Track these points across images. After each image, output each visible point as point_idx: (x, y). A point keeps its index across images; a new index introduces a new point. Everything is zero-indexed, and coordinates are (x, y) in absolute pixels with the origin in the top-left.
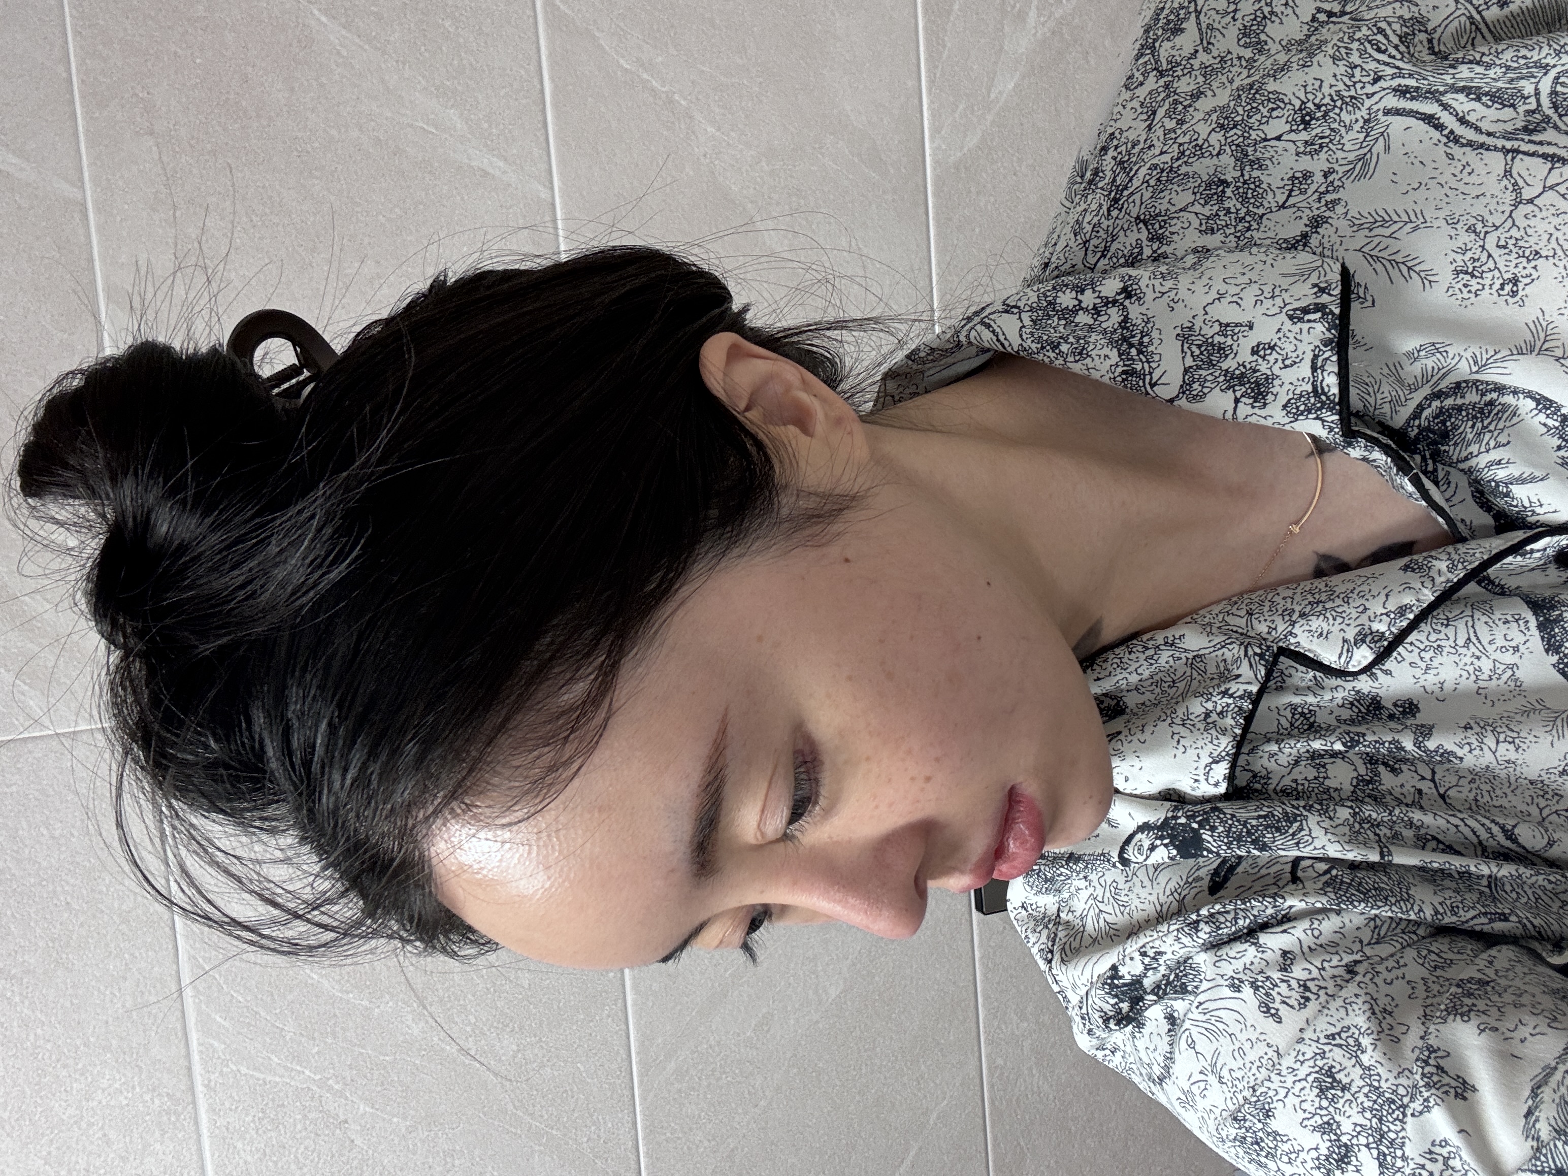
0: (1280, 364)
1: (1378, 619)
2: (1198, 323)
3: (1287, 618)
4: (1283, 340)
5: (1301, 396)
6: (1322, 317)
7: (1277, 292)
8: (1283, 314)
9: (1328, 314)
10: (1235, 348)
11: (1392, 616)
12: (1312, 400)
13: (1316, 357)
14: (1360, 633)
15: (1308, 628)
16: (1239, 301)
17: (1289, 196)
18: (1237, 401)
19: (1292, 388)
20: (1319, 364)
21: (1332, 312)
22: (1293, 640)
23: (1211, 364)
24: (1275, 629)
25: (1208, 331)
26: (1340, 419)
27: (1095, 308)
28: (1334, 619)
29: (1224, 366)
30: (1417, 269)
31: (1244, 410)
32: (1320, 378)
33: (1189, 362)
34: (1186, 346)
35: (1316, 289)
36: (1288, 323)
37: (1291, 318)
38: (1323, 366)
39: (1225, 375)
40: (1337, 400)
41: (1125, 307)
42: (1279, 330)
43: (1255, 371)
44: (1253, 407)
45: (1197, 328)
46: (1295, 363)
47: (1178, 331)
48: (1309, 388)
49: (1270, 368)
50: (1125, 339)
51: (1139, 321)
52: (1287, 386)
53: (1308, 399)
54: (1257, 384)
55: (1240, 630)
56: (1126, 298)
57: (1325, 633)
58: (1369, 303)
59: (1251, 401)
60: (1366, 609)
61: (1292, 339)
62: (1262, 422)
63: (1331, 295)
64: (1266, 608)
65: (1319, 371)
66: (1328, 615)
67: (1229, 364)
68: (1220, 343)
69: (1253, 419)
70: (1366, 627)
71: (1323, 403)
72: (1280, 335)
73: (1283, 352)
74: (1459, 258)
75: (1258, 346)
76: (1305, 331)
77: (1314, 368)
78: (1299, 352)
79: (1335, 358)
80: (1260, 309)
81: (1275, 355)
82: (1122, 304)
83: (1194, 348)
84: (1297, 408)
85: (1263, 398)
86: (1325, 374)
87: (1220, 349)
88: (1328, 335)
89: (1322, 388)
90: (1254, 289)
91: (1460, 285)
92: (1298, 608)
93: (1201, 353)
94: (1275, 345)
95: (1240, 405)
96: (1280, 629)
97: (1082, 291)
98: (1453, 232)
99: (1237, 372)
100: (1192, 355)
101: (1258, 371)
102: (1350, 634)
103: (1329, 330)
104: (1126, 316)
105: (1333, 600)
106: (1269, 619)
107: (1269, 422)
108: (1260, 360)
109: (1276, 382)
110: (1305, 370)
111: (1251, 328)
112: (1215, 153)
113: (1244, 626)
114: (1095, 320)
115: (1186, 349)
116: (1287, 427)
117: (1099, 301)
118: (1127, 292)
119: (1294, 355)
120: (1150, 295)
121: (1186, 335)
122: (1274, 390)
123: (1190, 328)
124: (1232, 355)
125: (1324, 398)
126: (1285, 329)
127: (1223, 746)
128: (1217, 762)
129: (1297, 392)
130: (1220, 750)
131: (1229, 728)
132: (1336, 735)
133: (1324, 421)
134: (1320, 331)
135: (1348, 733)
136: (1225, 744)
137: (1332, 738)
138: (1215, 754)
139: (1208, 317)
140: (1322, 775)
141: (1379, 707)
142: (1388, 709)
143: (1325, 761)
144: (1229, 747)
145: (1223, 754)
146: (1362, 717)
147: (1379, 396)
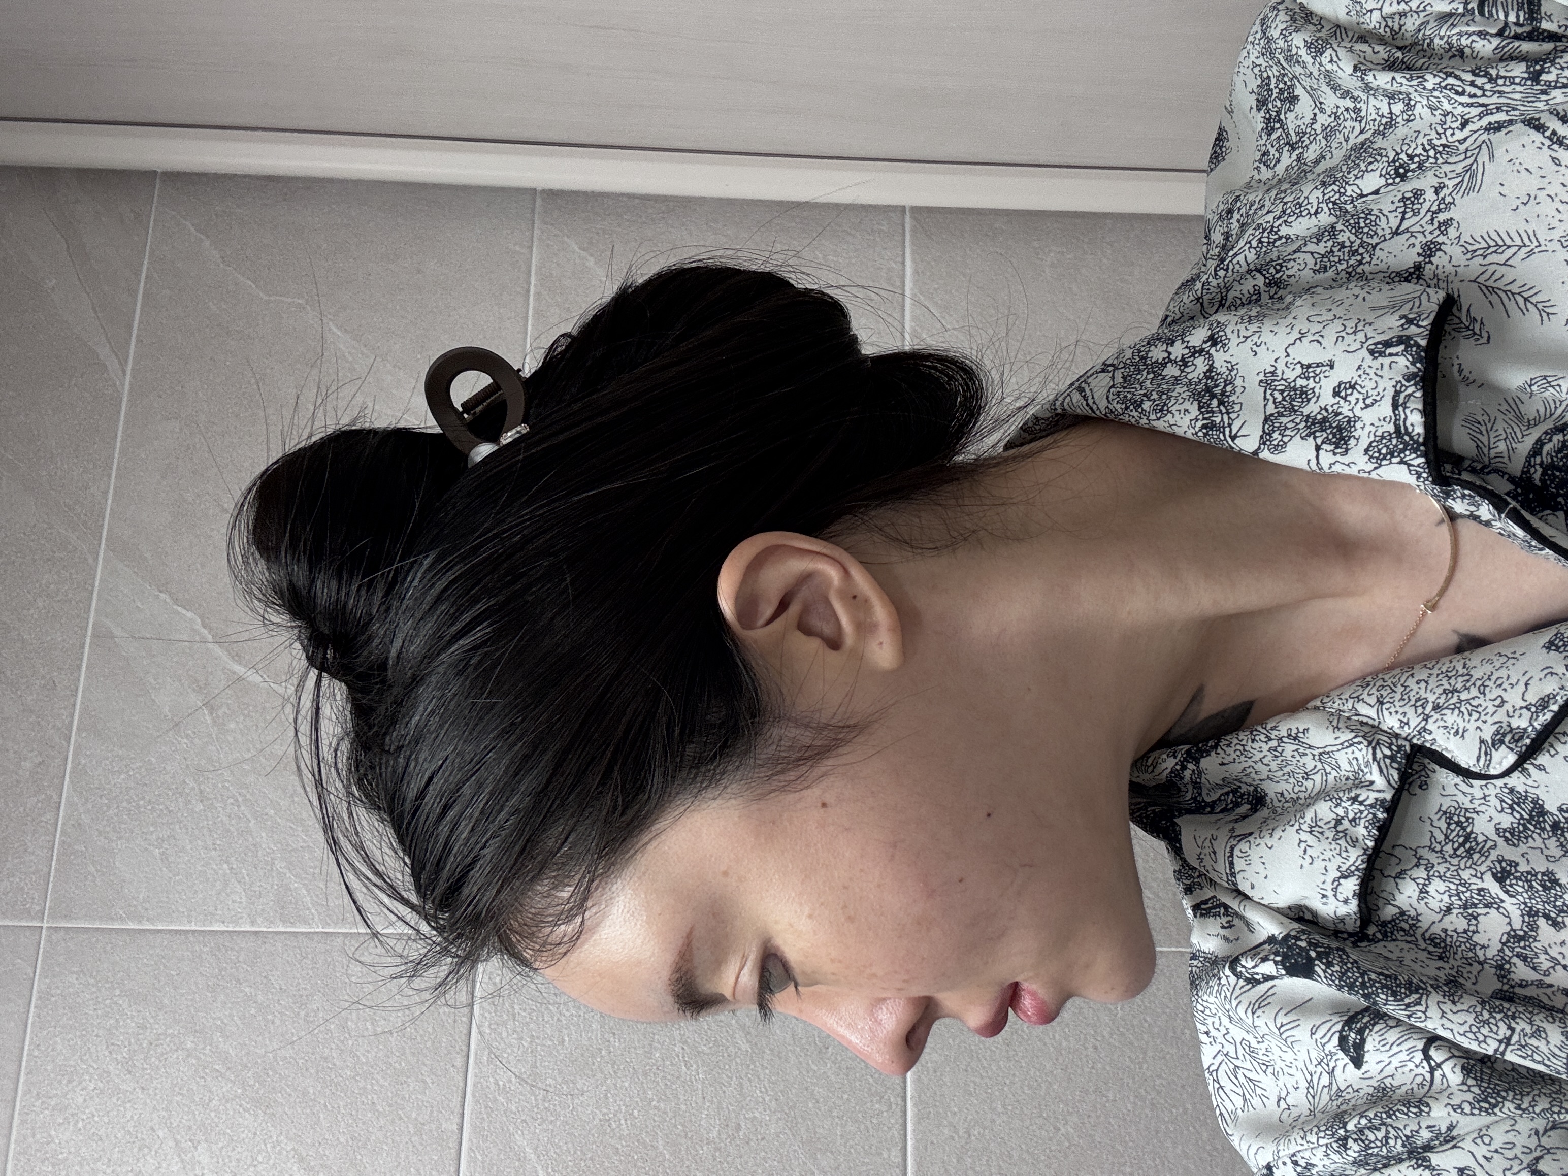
0: (1360, 404)
1: (1517, 713)
2: (1281, 366)
3: (1420, 710)
4: (1364, 377)
5: (1383, 437)
6: (1406, 350)
7: (1360, 327)
8: (1364, 350)
9: (1411, 346)
10: (1317, 390)
11: (1533, 709)
12: (1394, 441)
13: (1397, 393)
14: (1497, 733)
15: (1442, 723)
16: (1320, 339)
17: (1402, 219)
18: (1318, 448)
19: (1373, 429)
20: (1401, 401)
21: (1417, 345)
22: (1428, 737)
23: (1293, 410)
24: (1407, 723)
25: (1291, 375)
26: (1427, 462)
27: (1183, 359)
28: (1470, 715)
29: (1306, 411)
31: (1326, 458)
32: (1403, 416)
33: (1271, 409)
34: (1269, 392)
35: (1403, 321)
36: (1369, 357)
37: (1372, 352)
38: (1405, 403)
39: (1306, 422)
40: (1421, 440)
41: (1211, 356)
42: (1359, 367)
43: (1337, 414)
44: (1335, 454)
45: (1279, 372)
46: (1376, 401)
47: (1261, 377)
48: (1391, 428)
49: (1352, 410)
50: (1208, 390)
51: (1224, 369)
52: (1368, 428)
53: (1390, 440)
54: (1340, 428)
55: (1371, 722)
56: (1212, 346)
57: (1461, 731)
58: (1485, 340)
59: (1332, 447)
60: (1503, 702)
61: (1372, 376)
62: (1348, 471)
63: (1418, 326)
64: (1398, 696)
65: (1401, 409)
66: (1463, 709)
67: (1311, 408)
68: (1302, 387)
69: (1337, 468)
70: (1504, 725)
71: (1406, 444)
72: (1361, 372)
73: (1364, 391)
75: (1339, 386)
76: (1386, 367)
77: (1395, 406)
78: (1380, 389)
79: (1419, 394)
80: (1342, 346)
81: (1355, 394)
82: (1208, 353)
83: (1277, 394)
84: (1379, 451)
85: (1345, 443)
86: (1408, 411)
87: (1302, 393)
88: (1413, 369)
89: (1406, 428)
90: (1337, 326)
92: (1432, 698)
93: (1284, 399)
94: (1356, 383)
95: (1321, 452)
96: (1413, 725)
97: (1172, 343)
99: (1319, 417)
100: (1274, 402)
101: (1340, 414)
102: (1487, 735)
103: (1413, 363)
104: (1211, 366)
105: (1468, 689)
106: (1401, 710)
107: (1353, 471)
108: (1342, 401)
109: (1359, 425)
110: (1385, 408)
111: (1332, 367)
113: (1375, 717)
114: (1182, 371)
115: (1268, 396)
116: (1374, 475)
117: (1187, 351)
118: (1213, 340)
119: (1375, 392)
120: (1235, 341)
121: (1268, 381)
122: (1356, 434)
123: (1273, 373)
124: (1314, 399)
125: (1407, 438)
126: (1365, 365)
127: (1352, 860)
128: (1346, 877)
129: (1379, 433)
130: (1349, 864)
131: (1361, 838)
132: (1488, 863)
133: (1409, 465)
134: (1403, 363)
135: (1500, 862)
136: (1355, 857)
137: (1483, 868)
138: (1344, 868)
139: (1290, 359)
140: (1472, 928)
141: (1542, 812)
142: (1552, 815)
143: (1479, 911)
144: (1359, 862)
145: (1353, 868)
146: (1524, 825)
147: (1493, 435)
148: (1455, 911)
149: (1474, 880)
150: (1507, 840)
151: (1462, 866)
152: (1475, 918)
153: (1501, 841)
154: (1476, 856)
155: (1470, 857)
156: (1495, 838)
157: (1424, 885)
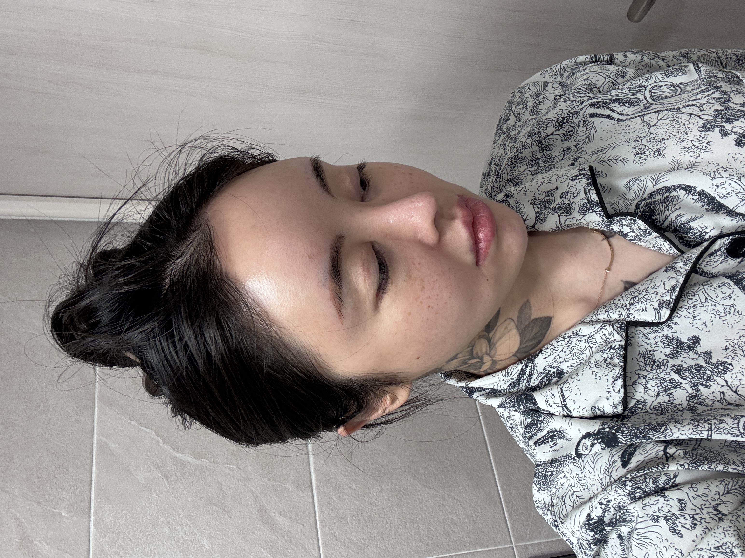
0: (572, 197)
1: (665, 294)
2: (537, 195)
3: (625, 308)
4: (571, 188)
5: (584, 205)
6: (584, 177)
7: (564, 175)
8: (568, 180)
10: (553, 199)
11: (670, 291)
12: (588, 205)
13: (585, 190)
14: (660, 303)
15: (636, 309)
16: (550, 183)
17: (564, 156)
18: (559, 216)
19: (580, 203)
21: (587, 175)
22: (632, 317)
23: (546, 208)
24: (621, 314)
25: (541, 197)
26: (602, 209)
28: (646, 302)
29: (551, 207)
30: (619, 159)
31: (563, 219)
33: (537, 210)
34: (534, 206)
35: (580, 171)
36: (571, 183)
37: (571, 180)
38: (589, 192)
39: (552, 209)
40: (599, 202)
42: (568, 186)
43: (563, 204)
44: (566, 216)
45: (537, 198)
46: (578, 194)
47: (530, 202)
48: (586, 201)
49: (569, 200)
51: (514, 204)
52: (577, 204)
54: (566, 208)
55: (605, 320)
57: (644, 309)
58: (605, 175)
59: (565, 214)
60: (657, 293)
61: (574, 187)
64: (613, 307)
65: (588, 195)
66: (642, 301)
67: (553, 205)
68: (547, 200)
70: (661, 300)
71: (593, 205)
73: (572, 193)
74: (634, 150)
75: (562, 194)
76: (578, 183)
77: (586, 193)
78: (578, 190)
79: (593, 188)
80: (559, 182)
81: (569, 195)
83: (538, 205)
84: (584, 210)
85: (570, 212)
86: (591, 195)
87: (548, 202)
88: (588, 182)
89: (592, 200)
90: (555, 176)
91: (638, 159)
92: (627, 302)
93: (541, 206)
94: (568, 191)
96: (624, 314)
98: (629, 144)
99: (557, 207)
100: (538, 208)
101: (565, 203)
102: (657, 306)
103: (588, 180)
105: (642, 294)
106: (617, 311)
108: (564, 199)
109: (573, 204)
110: (583, 195)
111: (557, 189)
112: (530, 146)
113: (607, 317)
119: (577, 192)
120: (516, 193)
121: (533, 202)
122: (573, 208)
123: (534, 199)
124: (553, 202)
125: (593, 203)
127: (617, 372)
128: (617, 380)
129: (582, 204)
130: (616, 374)
131: (617, 363)
132: (669, 368)
133: (596, 212)
134: (584, 181)
135: (674, 366)
136: (618, 370)
137: (668, 371)
138: (615, 376)
139: (540, 192)
140: (671, 399)
141: (681, 343)
142: (686, 343)
143: (672, 391)
144: (620, 372)
145: (619, 375)
146: (676, 350)
147: (619, 205)
148: (661, 394)
149: (666, 376)
150: (671, 358)
151: (659, 372)
152: (671, 394)
153: (669, 359)
154: (662, 367)
155: (660, 368)
156: (667, 358)
157: (646, 384)
